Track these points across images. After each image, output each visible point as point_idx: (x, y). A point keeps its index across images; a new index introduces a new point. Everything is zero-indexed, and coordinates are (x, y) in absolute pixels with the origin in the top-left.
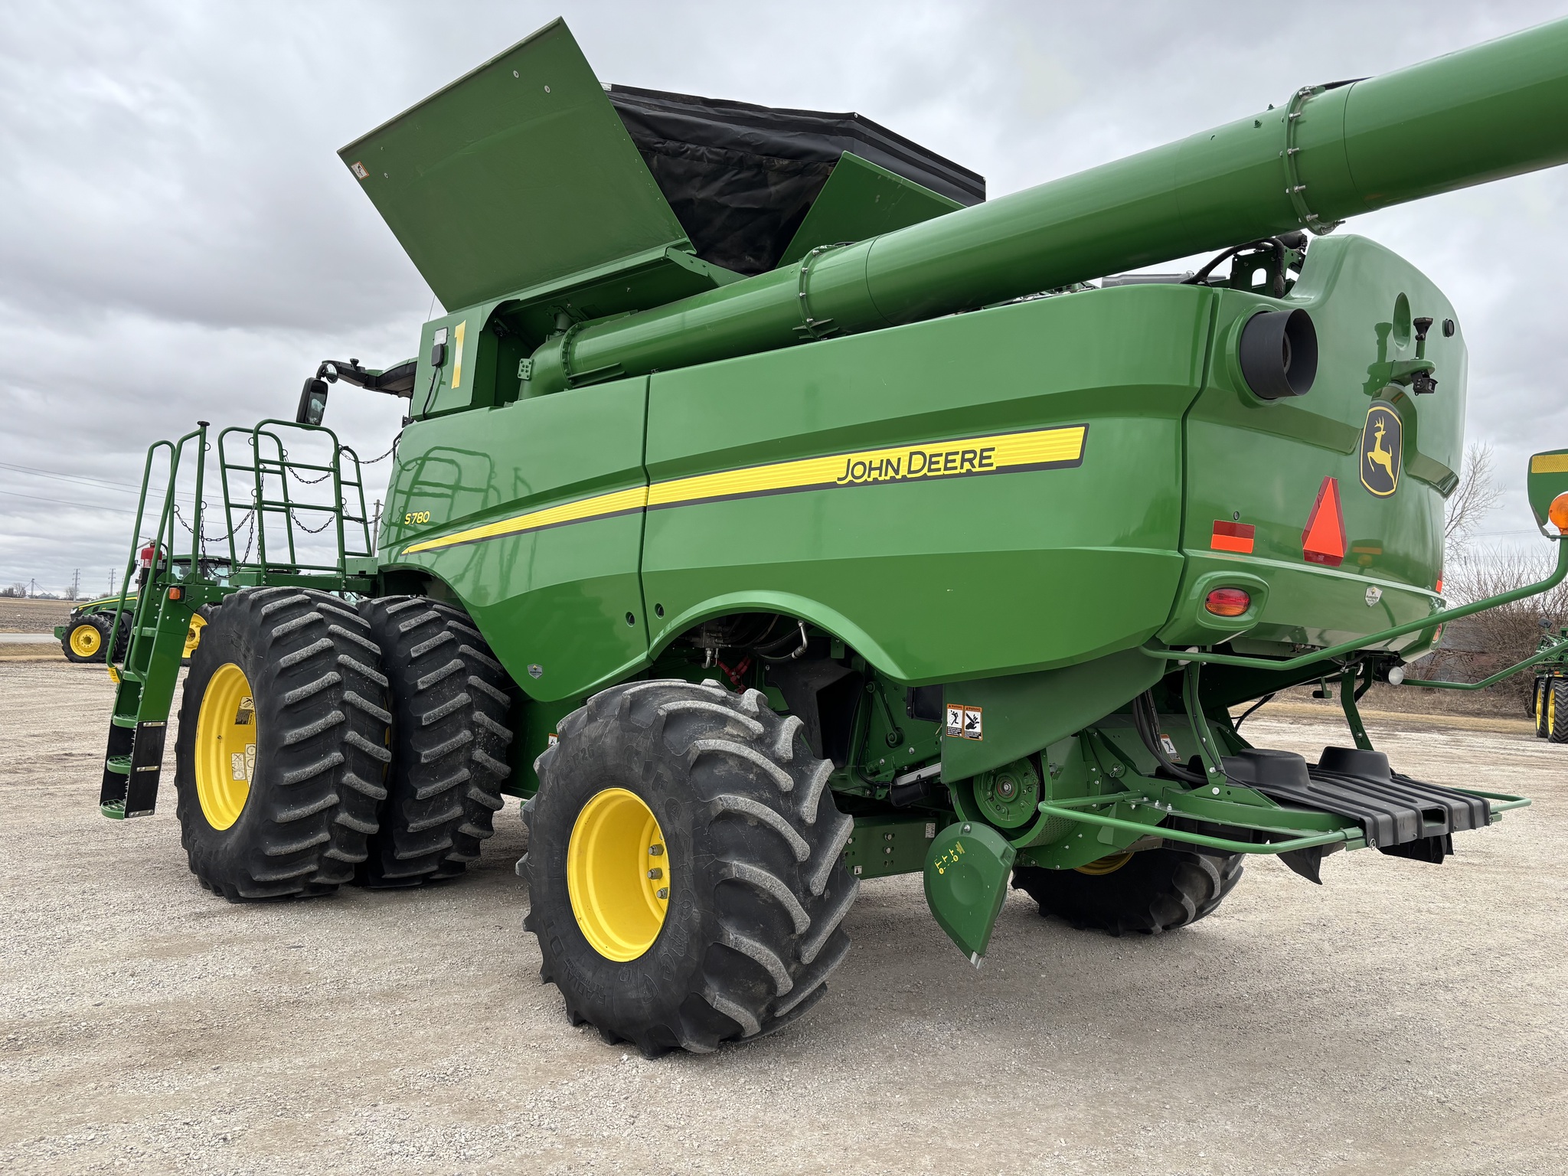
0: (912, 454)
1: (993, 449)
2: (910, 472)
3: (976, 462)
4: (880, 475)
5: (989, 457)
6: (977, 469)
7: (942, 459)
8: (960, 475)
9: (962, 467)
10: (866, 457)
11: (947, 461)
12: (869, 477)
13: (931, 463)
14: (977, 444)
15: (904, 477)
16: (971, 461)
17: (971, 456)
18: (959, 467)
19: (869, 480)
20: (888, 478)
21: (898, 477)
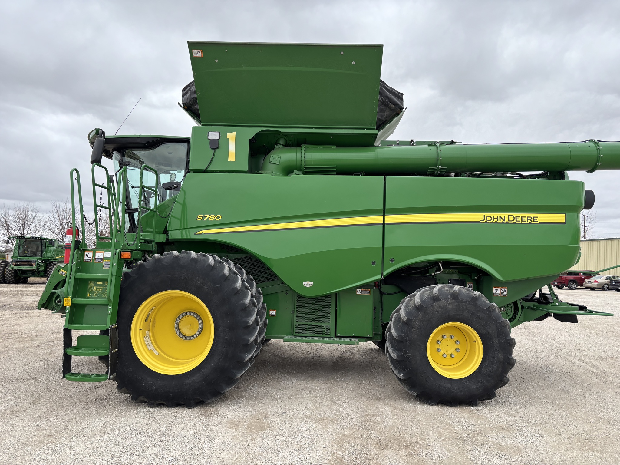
0: (509, 216)
1: (537, 217)
2: (509, 221)
3: (532, 220)
4: (498, 221)
5: (537, 219)
6: (533, 222)
7: (520, 218)
8: (527, 223)
9: (528, 221)
10: (492, 215)
11: (522, 219)
12: (493, 221)
13: (516, 219)
14: (532, 215)
15: (507, 223)
16: (530, 220)
17: (530, 218)
18: (527, 221)
19: (493, 222)
20: (501, 222)
21: (505, 222)
